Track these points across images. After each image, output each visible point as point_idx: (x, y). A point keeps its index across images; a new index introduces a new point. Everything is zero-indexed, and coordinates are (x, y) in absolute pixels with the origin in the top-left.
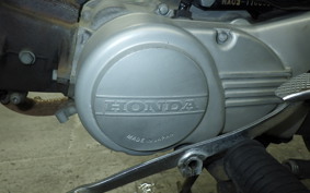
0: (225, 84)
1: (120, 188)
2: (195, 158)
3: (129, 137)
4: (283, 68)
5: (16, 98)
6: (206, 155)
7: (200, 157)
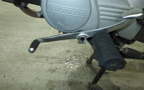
0: (100, 8)
1: (52, 42)
2: (83, 36)
3: (59, 23)
4: (129, 6)
5: (23, 4)
6: (88, 36)
7: (85, 36)
